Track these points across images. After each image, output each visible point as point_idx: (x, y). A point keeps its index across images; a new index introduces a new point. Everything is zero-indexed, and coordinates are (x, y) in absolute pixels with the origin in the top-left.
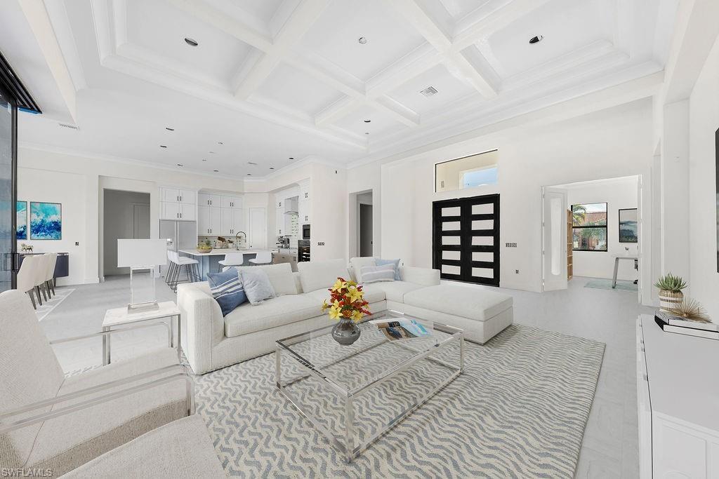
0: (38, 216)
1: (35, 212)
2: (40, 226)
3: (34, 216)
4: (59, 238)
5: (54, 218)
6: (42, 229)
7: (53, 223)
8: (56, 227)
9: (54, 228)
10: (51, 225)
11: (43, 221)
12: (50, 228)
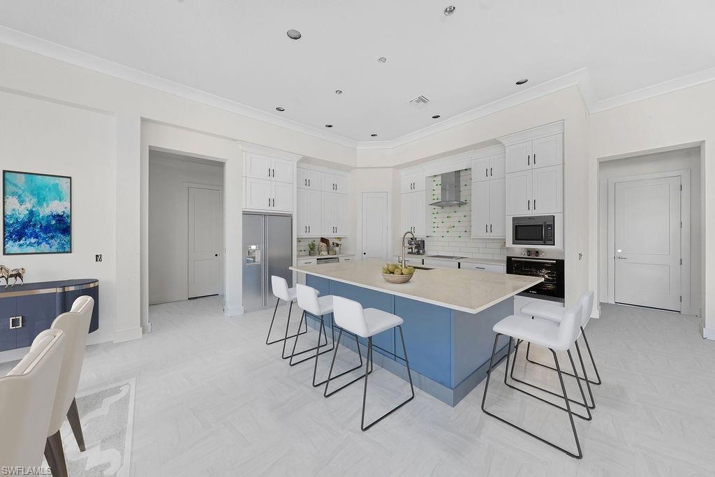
0: (22, 202)
1: (14, 194)
2: (25, 225)
3: (12, 203)
4: (66, 249)
5: (57, 207)
6: (28, 231)
7: (54, 217)
8: (61, 227)
9: (57, 229)
10: (48, 222)
11: (31, 213)
12: (47, 229)
